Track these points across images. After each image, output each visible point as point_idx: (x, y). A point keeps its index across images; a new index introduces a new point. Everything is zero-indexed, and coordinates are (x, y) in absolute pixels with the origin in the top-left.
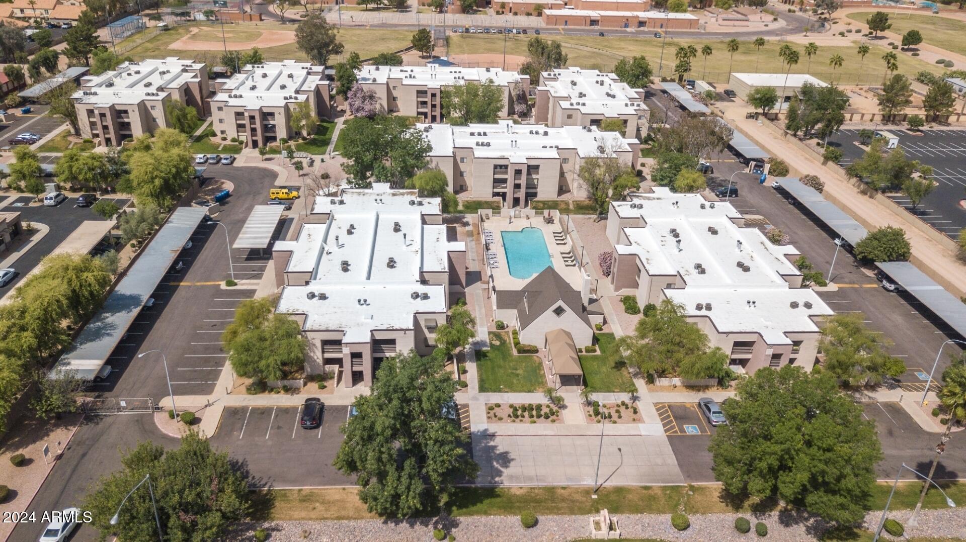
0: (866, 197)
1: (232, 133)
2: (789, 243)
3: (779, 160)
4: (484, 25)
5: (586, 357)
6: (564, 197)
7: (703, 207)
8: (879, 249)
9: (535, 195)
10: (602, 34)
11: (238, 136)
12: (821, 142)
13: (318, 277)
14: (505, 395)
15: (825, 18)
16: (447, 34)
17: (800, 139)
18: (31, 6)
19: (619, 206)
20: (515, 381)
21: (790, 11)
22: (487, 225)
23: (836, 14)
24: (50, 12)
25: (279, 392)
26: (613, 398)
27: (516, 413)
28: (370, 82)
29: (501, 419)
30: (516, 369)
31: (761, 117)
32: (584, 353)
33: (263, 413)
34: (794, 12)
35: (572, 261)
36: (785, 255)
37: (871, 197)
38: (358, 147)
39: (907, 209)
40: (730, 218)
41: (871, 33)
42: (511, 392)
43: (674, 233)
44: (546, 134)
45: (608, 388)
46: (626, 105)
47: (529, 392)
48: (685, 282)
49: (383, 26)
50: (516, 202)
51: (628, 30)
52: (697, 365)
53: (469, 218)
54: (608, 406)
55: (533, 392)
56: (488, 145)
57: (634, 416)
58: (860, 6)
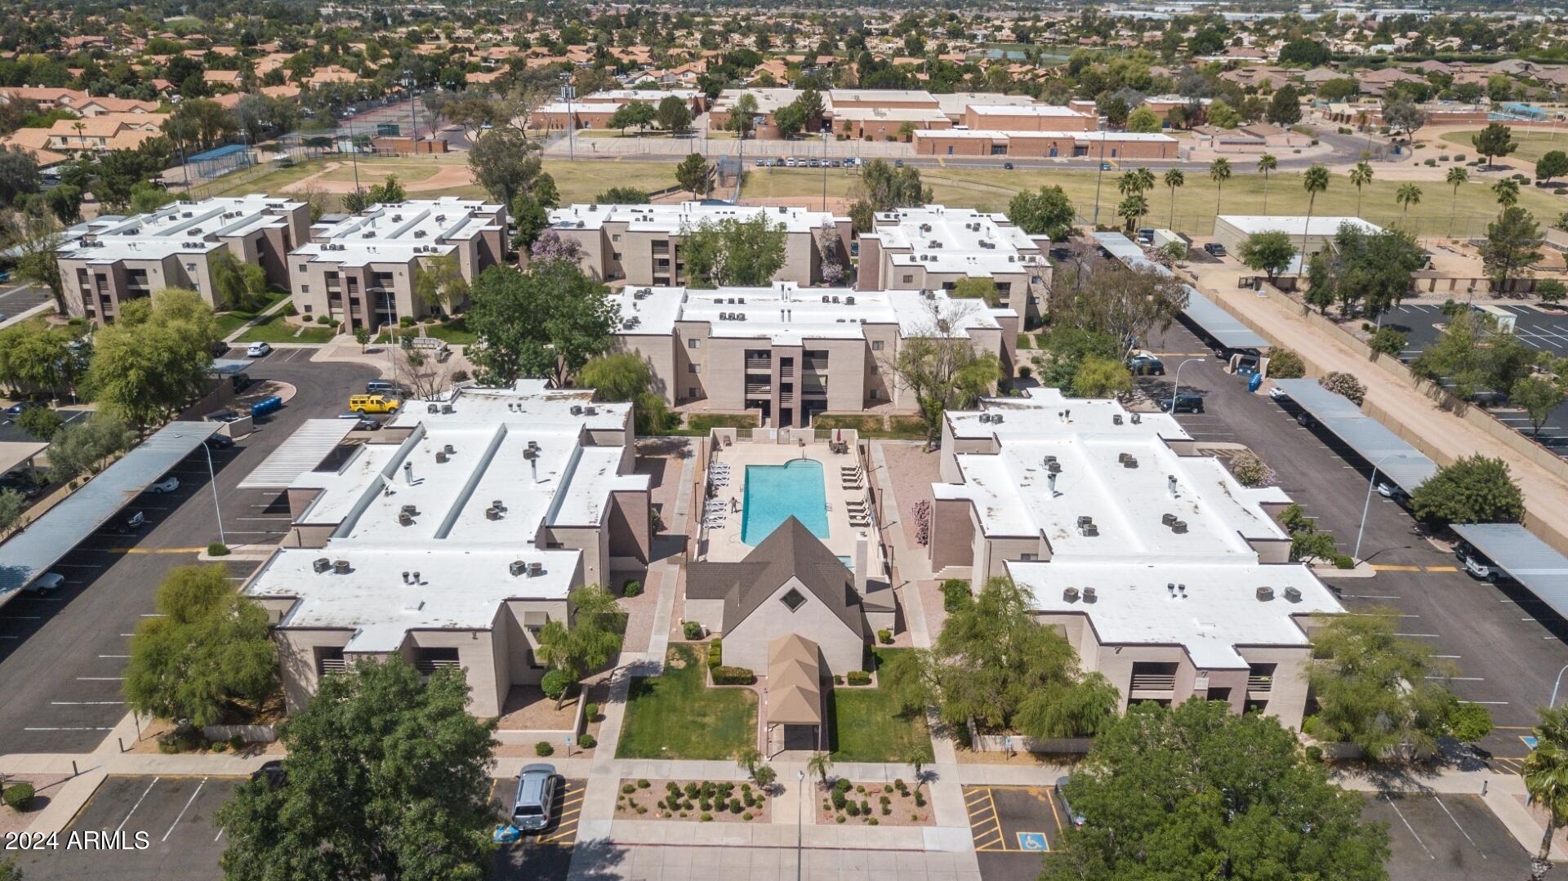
0: (1451, 415)
1: (321, 309)
2: (1274, 485)
3: (1286, 352)
4: (811, 155)
5: (847, 694)
6: (877, 410)
7: (1117, 420)
8: (1458, 498)
9: (823, 405)
10: (1009, 166)
11: (331, 314)
12: (1371, 324)
13: (352, 533)
14: (666, 763)
15: (1403, 140)
16: (745, 169)
17: (1335, 321)
18: (76, 132)
19: (959, 419)
20: (694, 738)
21: (1341, 131)
22: (724, 456)
23: (1420, 134)
24: (107, 140)
25: (222, 750)
26: (882, 773)
27: (676, 801)
28: (574, 227)
29: (644, 811)
30: (704, 715)
31: (1264, 285)
32: (846, 685)
33: (176, 788)
34: (1349, 132)
35: (864, 518)
36: (1262, 504)
37: (1459, 414)
38: (491, 315)
39: (1526, 434)
40: (1166, 441)
41: (1482, 161)
42: (680, 758)
43: (1053, 465)
44: (850, 301)
45: (876, 755)
46: (1011, 259)
47: (716, 758)
48: (1050, 548)
49: (645, 157)
50: (786, 418)
51: (1057, 159)
52: (1050, 710)
53: (695, 444)
54: (867, 791)
55: (724, 759)
56: (742, 318)
57: (918, 811)
58: (1467, 123)
